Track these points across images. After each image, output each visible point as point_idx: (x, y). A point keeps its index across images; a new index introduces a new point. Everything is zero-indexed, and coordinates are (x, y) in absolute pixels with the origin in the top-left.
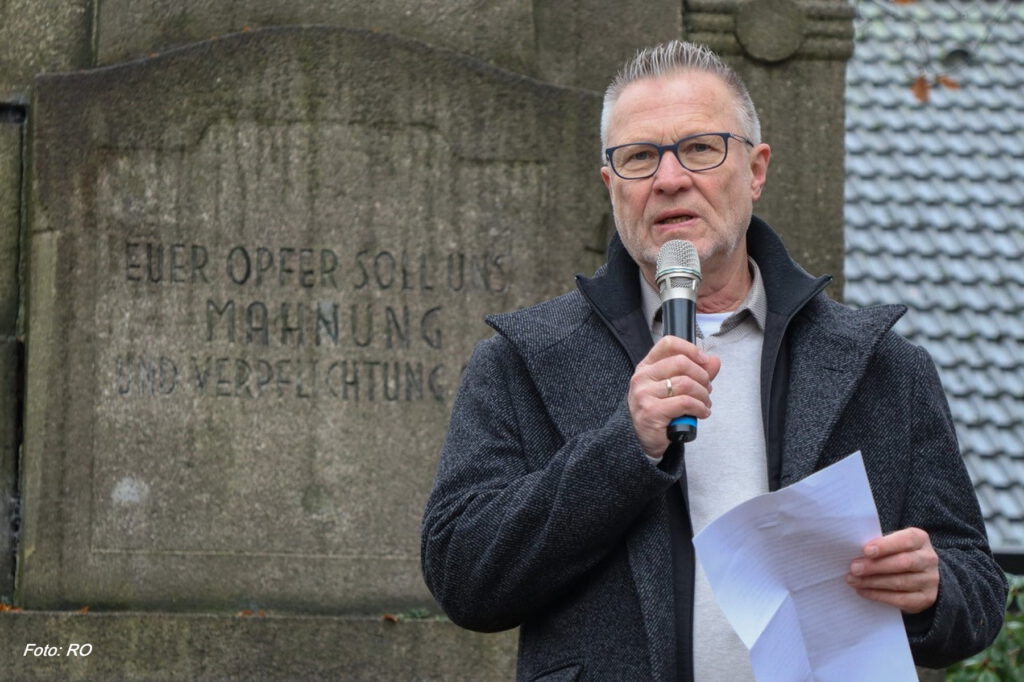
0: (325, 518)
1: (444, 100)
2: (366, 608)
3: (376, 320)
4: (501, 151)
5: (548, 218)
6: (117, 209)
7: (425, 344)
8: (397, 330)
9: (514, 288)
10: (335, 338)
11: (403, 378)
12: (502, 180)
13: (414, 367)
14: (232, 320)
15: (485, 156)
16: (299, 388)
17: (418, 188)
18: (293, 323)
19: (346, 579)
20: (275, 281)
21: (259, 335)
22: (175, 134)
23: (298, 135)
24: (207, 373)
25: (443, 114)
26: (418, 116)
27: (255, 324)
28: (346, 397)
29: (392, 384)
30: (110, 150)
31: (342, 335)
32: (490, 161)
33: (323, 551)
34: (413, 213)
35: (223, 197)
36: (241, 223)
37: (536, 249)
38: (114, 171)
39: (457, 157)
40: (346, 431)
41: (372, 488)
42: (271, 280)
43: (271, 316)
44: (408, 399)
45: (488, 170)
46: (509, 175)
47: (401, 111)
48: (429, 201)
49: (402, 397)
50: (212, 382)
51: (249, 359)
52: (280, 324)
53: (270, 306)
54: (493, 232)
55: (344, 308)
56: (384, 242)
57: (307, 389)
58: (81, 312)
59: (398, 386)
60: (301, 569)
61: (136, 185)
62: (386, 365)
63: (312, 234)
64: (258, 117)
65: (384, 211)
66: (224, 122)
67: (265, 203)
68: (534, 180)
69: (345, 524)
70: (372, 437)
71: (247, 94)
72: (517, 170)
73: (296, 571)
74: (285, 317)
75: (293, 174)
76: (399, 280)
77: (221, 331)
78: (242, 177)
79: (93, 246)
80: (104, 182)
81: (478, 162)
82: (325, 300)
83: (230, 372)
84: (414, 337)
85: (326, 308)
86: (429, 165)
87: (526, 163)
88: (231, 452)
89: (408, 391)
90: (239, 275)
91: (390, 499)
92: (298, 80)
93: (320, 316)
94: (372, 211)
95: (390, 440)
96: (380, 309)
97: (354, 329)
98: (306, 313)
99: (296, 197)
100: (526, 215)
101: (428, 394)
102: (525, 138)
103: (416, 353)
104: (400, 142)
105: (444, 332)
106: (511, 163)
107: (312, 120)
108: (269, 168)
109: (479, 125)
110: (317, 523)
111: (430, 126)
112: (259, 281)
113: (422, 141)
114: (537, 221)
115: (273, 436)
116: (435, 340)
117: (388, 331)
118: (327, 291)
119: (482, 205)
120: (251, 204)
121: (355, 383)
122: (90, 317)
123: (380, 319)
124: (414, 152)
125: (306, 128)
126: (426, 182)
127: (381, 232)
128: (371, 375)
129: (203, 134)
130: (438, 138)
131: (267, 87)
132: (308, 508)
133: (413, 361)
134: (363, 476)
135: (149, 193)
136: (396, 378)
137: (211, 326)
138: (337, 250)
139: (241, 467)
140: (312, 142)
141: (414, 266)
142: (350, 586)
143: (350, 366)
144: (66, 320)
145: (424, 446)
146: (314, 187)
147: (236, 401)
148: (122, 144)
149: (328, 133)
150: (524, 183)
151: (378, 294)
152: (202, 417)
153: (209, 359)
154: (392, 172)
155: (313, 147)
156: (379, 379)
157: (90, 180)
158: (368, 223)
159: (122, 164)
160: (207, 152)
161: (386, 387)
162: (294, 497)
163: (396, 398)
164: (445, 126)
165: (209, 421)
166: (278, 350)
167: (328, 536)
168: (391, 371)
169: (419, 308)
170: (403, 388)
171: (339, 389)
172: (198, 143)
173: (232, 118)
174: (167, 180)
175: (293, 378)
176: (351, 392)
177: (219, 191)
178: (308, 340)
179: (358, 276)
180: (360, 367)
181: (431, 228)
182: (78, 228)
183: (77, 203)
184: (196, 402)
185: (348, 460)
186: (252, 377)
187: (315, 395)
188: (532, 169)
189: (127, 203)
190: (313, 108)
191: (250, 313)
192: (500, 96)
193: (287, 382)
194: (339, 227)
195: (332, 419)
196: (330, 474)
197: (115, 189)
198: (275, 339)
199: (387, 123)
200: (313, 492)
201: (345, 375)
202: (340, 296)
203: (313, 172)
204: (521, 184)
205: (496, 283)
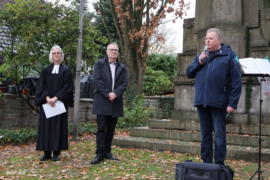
1: (231, 28)
5: (240, 37)
9: (237, 44)
12: (236, 34)
17: (228, 36)
25: (231, 29)
34: (228, 38)
37: (239, 40)
38: (203, 37)
39: (232, 33)
47: (227, 29)
48: (229, 37)
54: (235, 39)
56: (225, 41)
58: (201, 49)
65: (225, 38)
68: (239, 34)
72: (237, 33)
79: (202, 44)
80: (203, 38)
81: (234, 33)
86: (229, 34)
94: (224, 38)
102: (238, 30)
109: (234, 30)
111: (229, 30)
113: (229, 32)
114: (239, 38)
119: (234, 37)
122: (201, 50)
126: (229, 36)
130: (230, 31)
141: (228, 43)
144: (199, 50)
148: (204, 35)
150: (238, 34)
154: (226, 35)
157: (202, 38)
158: (224, 40)
159: (204, 37)
164: (231, 30)
182: (200, 43)
183: (200, 41)
192: (236, 27)
197: (203, 39)
199: (226, 31)
204: (237, 35)
205: (235, 44)
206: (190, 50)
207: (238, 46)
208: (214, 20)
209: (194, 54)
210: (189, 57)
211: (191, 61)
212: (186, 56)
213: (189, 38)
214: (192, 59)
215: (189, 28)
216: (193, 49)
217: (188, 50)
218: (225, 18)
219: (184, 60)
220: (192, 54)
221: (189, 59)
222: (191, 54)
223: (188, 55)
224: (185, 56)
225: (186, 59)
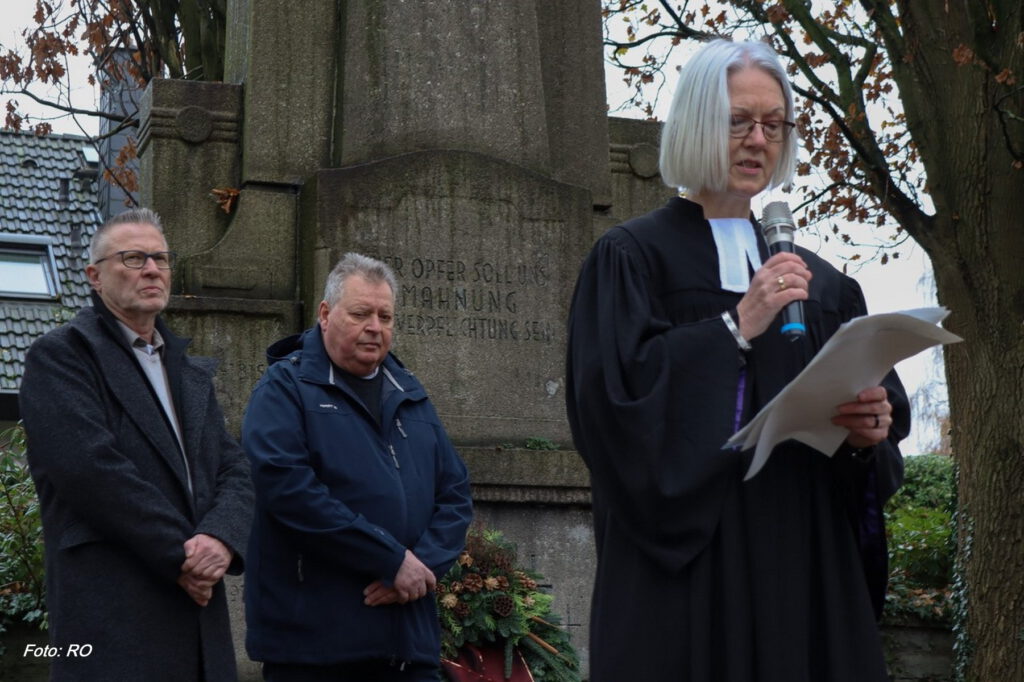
0: (461, 397)
1: (515, 189)
2: (482, 443)
3: (484, 298)
4: (542, 215)
5: (565, 249)
6: (358, 238)
7: (508, 311)
8: (494, 303)
10: (465, 306)
11: (497, 327)
12: (543, 229)
13: (503, 322)
14: (415, 295)
15: (535, 217)
16: (448, 331)
17: (503, 232)
18: (444, 298)
19: (472, 428)
20: (435, 277)
21: (427, 304)
22: (386, 201)
23: (445, 203)
24: (403, 322)
25: (514, 195)
26: (503, 196)
27: (426, 298)
28: (470, 336)
29: (492, 330)
30: (355, 209)
31: (468, 305)
32: (537, 220)
33: (460, 414)
34: (501, 244)
35: (409, 233)
36: (418, 248)
37: (560, 264)
38: (356, 219)
39: (522, 218)
40: (471, 353)
41: (484, 382)
42: (433, 276)
43: (434, 294)
44: (500, 338)
45: (536, 225)
46: (546, 227)
47: (494, 194)
48: (508, 238)
49: (497, 337)
50: (406, 327)
51: (423, 316)
52: (438, 299)
53: (433, 290)
54: (539, 255)
55: (469, 291)
56: (487, 259)
57: (452, 332)
59: (495, 331)
60: (450, 422)
61: (367, 225)
62: (489, 321)
63: (453, 253)
64: (426, 194)
65: (487, 243)
66: (410, 196)
67: (430, 237)
68: (558, 230)
69: (471, 400)
70: (483, 357)
71: (421, 182)
72: (550, 225)
73: (448, 424)
74: (440, 295)
75: (443, 223)
76: (495, 278)
77: (409, 301)
78: (418, 224)
80: (352, 224)
81: (531, 220)
82: (460, 287)
83: (414, 322)
84: (502, 307)
85: (460, 291)
86: (508, 221)
87: (554, 221)
88: (415, 363)
89: (500, 334)
90: (418, 274)
91: (492, 388)
92: (445, 177)
93: (457, 295)
94: (481, 243)
95: (492, 358)
96: (486, 292)
97: (474, 301)
98: (451, 293)
99: (445, 234)
100: (554, 247)
101: (510, 336)
102: (554, 209)
103: (502, 315)
104: (494, 209)
105: (517, 304)
106: (547, 221)
107: (452, 196)
108: (432, 219)
109: (532, 202)
110: (457, 399)
111: (508, 201)
112: (427, 276)
113: (505, 208)
114: (560, 251)
115: (435, 355)
116: (512, 309)
117: (490, 304)
118: (461, 283)
119: (534, 242)
120: (424, 238)
121: (474, 329)
123: (486, 297)
124: (501, 214)
125: (449, 200)
126: (507, 229)
127: (486, 253)
128: (482, 326)
129: (399, 201)
130: (512, 207)
131: (430, 178)
132: (452, 391)
133: (502, 318)
134: (479, 376)
135: (373, 231)
136: (494, 327)
137: (404, 299)
138: (464, 262)
139: (421, 370)
140: (452, 207)
141: (502, 271)
142: (474, 432)
143: (472, 321)
145: (508, 362)
146: (453, 230)
147: (417, 337)
148: (361, 205)
149: (460, 203)
150: (554, 232)
151: (485, 284)
152: (401, 344)
153: (404, 315)
154: (491, 224)
155: (453, 209)
156: (486, 327)
157: (345, 222)
158: (480, 249)
159: (361, 216)
160: (401, 211)
161: (490, 332)
162: (446, 386)
163: (494, 337)
164: (516, 201)
165: (404, 346)
166: (437, 312)
167: (463, 406)
168: (492, 323)
169: (504, 292)
170: (498, 332)
171: (467, 332)
172: (397, 206)
173: (413, 194)
174: (382, 224)
175: (445, 326)
176: (473, 333)
177: (408, 230)
178: (452, 307)
179: (475, 275)
180: (477, 321)
181: (509, 252)
183: (339, 234)
184: (398, 337)
185: (473, 368)
186: (425, 325)
187: (456, 335)
188: (557, 224)
189: (363, 235)
190: (452, 190)
191: (423, 293)
192: (541, 188)
193: (442, 328)
194: (466, 250)
195: (464, 348)
196: (464, 375)
197: (357, 228)
198: (435, 306)
199: (487, 199)
200: (455, 382)
201: (470, 325)
202: (466, 285)
203: (452, 222)
204: (552, 232)
205: (541, 281)
206: (230, 280)
207: (558, 298)
208: (395, 127)
209: (269, 311)
210: (229, 326)
211: (239, 354)
212: (208, 318)
213: (190, 202)
214: (246, 344)
215: (191, 144)
216: (252, 283)
217: (217, 281)
218: (461, 124)
219: (197, 345)
220: (255, 309)
221: (229, 338)
222: (246, 308)
223: (224, 314)
224: (199, 320)
225: (211, 337)
